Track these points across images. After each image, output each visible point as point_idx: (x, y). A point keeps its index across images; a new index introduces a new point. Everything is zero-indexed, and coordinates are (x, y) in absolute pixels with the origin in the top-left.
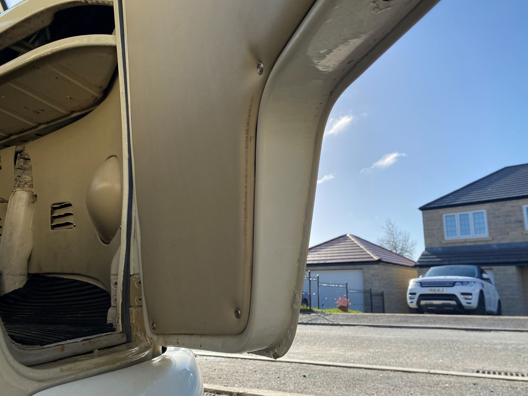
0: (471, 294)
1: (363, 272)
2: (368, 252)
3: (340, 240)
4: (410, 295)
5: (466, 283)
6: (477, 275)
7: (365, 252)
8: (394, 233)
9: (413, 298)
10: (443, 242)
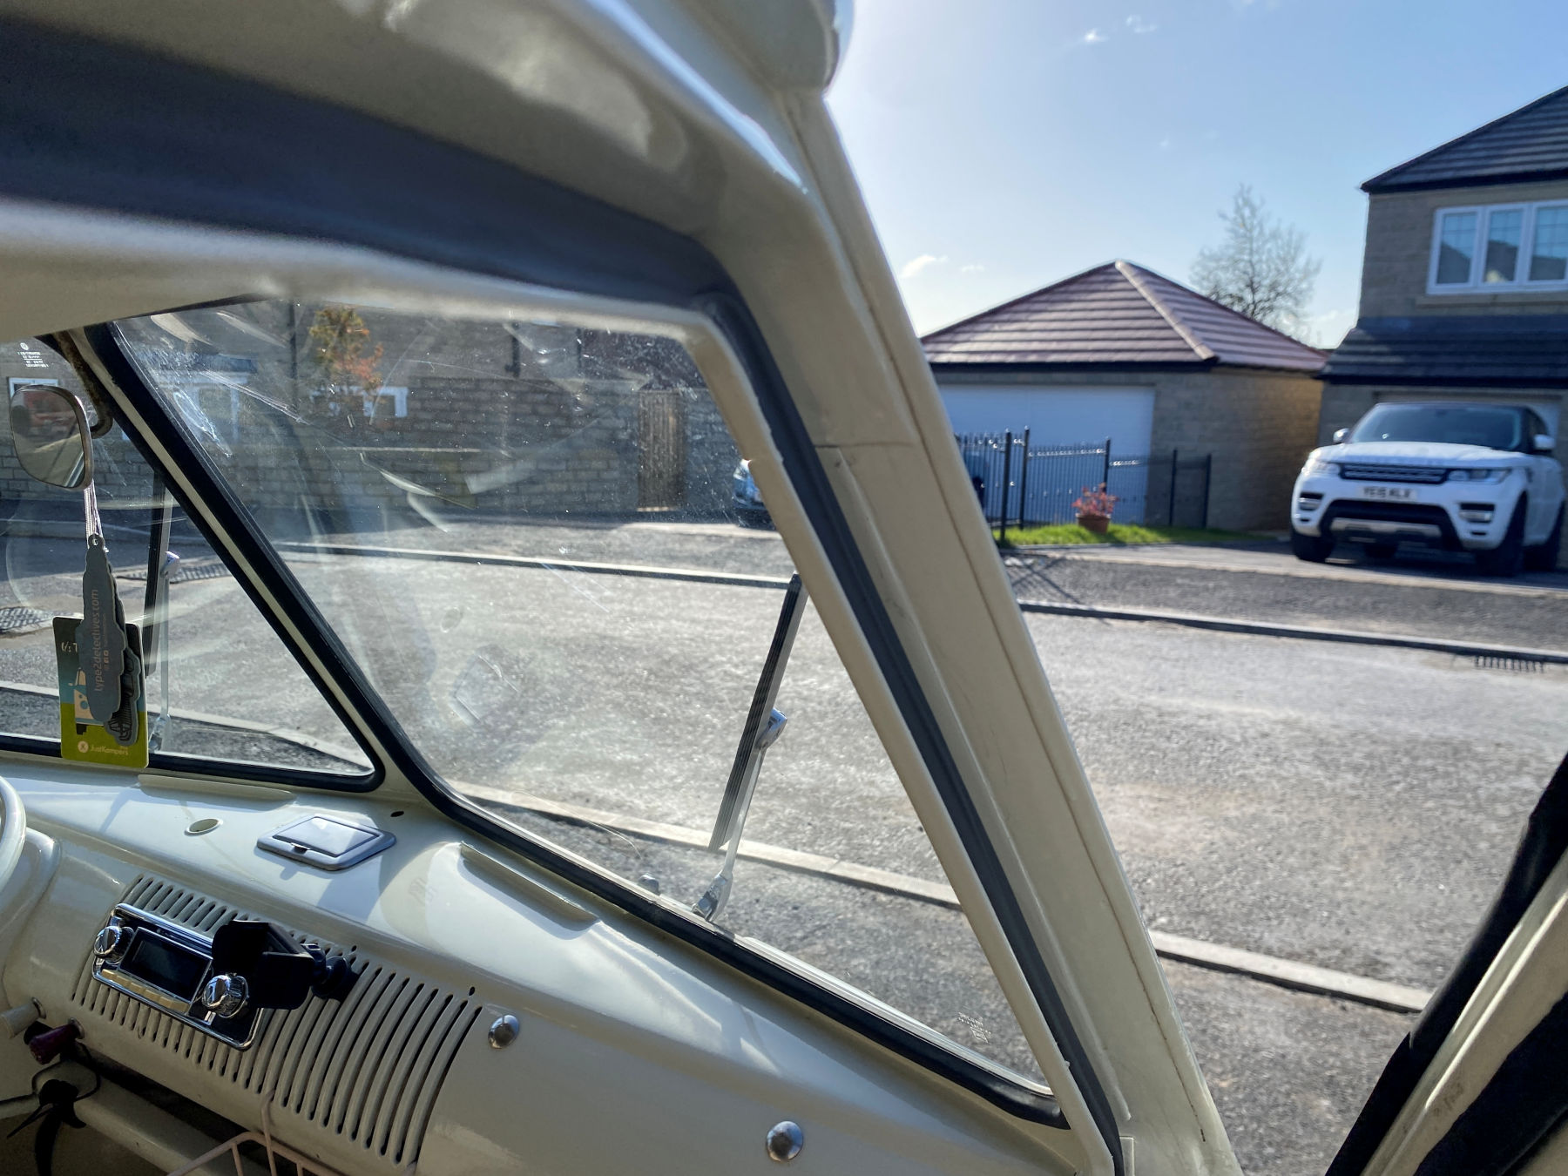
0: (1490, 508)
1: (1158, 396)
2: (1180, 331)
3: (1093, 283)
4: (1303, 500)
5: (1484, 473)
6: (1516, 441)
7: (1170, 328)
8: (1256, 233)
9: (1311, 510)
10: (1421, 300)
